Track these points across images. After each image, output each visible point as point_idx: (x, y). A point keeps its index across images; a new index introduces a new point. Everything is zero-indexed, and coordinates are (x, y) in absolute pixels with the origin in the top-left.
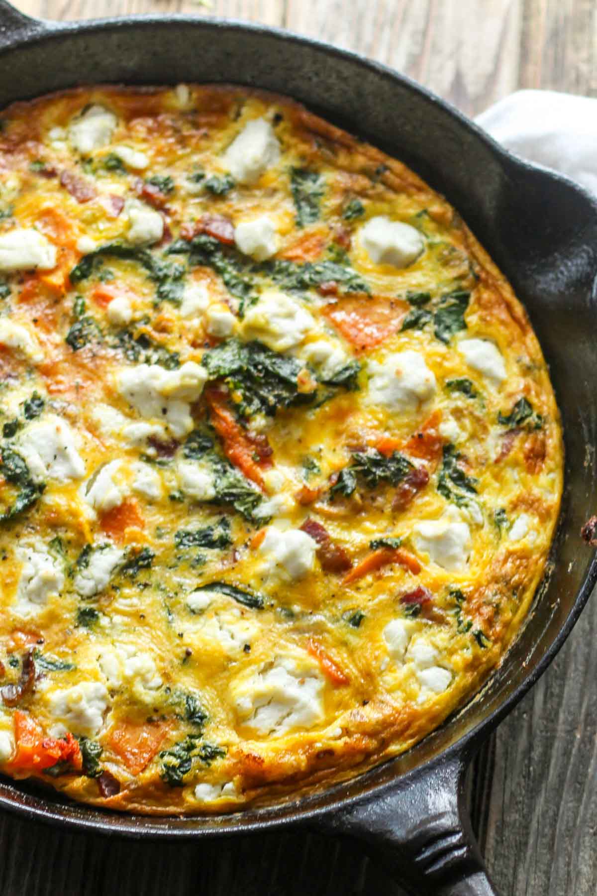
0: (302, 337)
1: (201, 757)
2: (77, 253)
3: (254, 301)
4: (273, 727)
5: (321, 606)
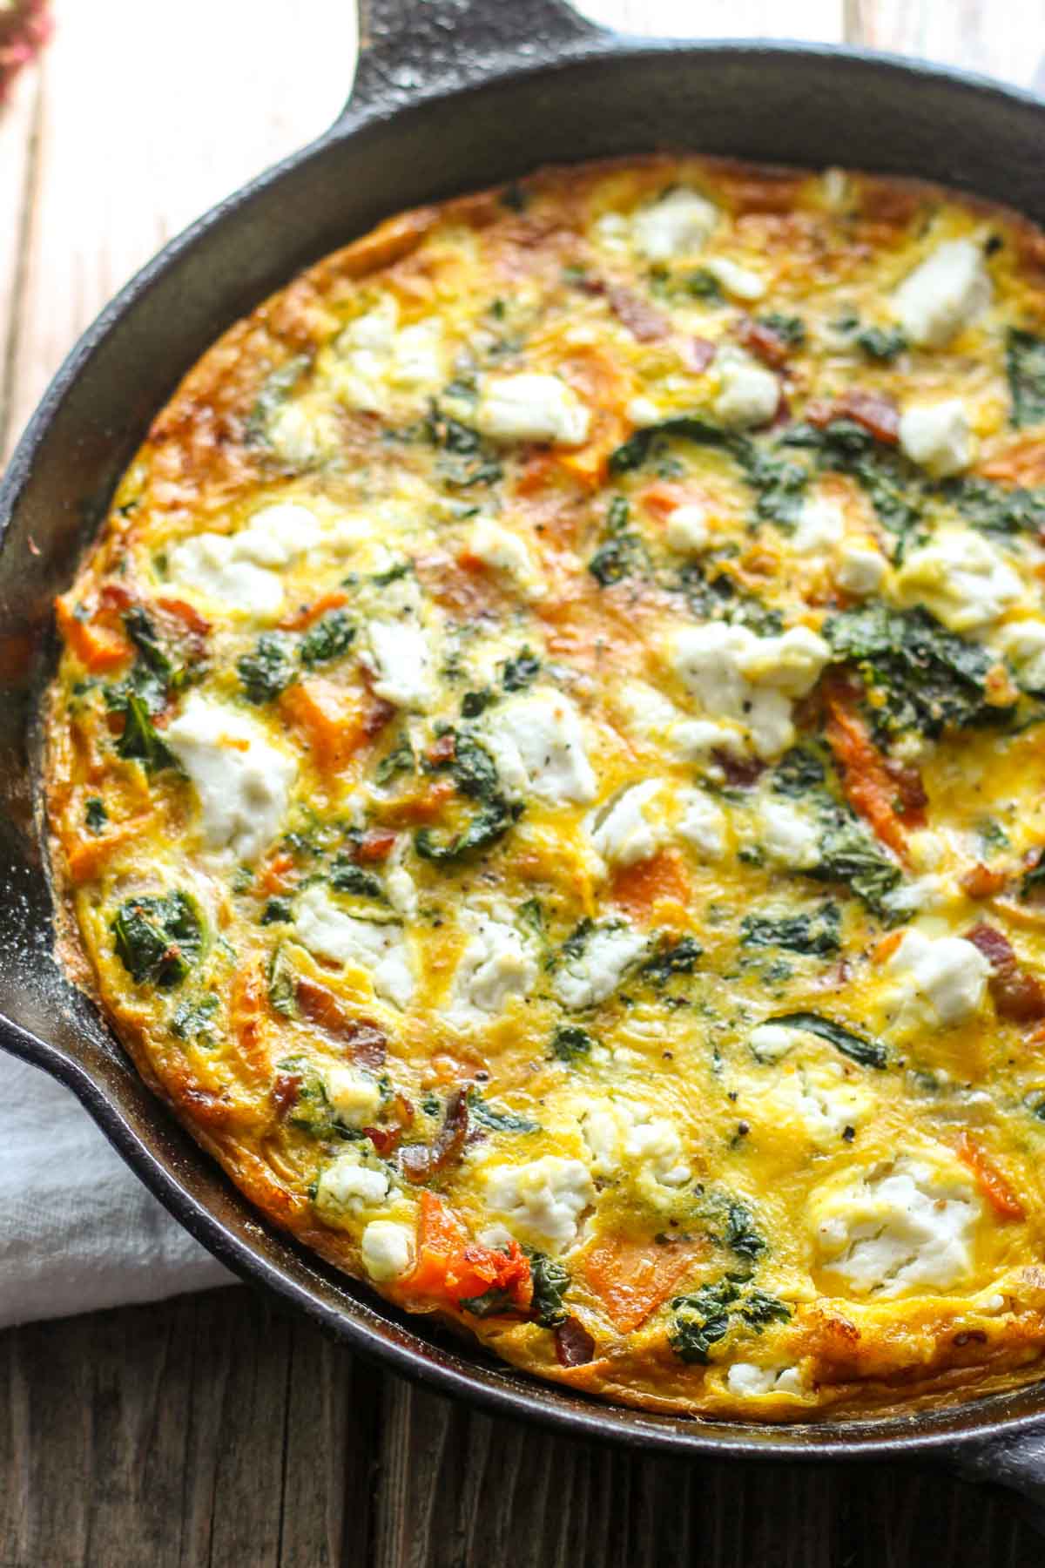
0: (1000, 610)
1: (747, 1317)
2: (626, 424)
3: (922, 541)
4: (880, 1278)
5: (988, 1077)
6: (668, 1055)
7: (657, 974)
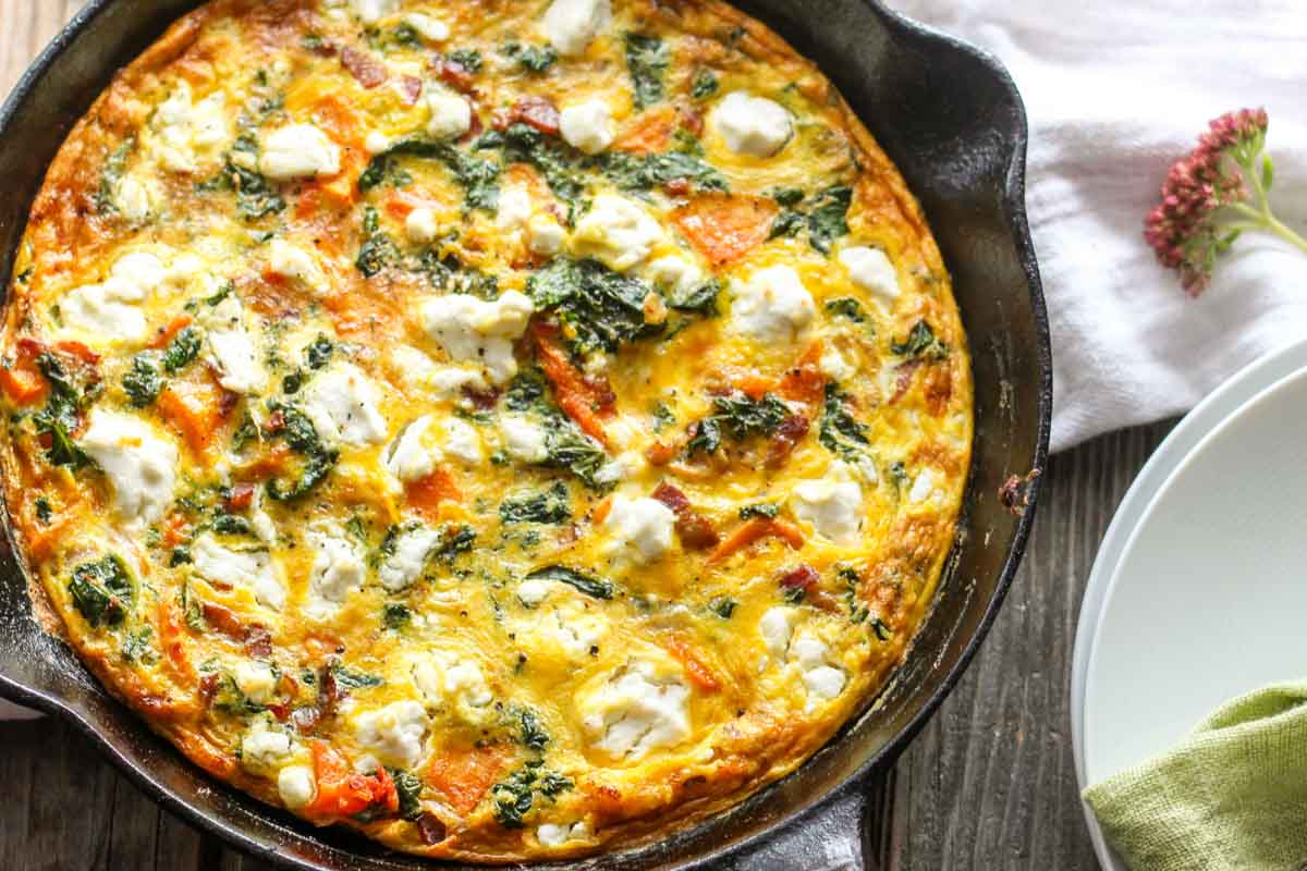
0: (646, 251)
1: (544, 792)
2: (366, 153)
3: (587, 207)
4: (629, 747)
5: (683, 594)
6: (464, 613)
7: (447, 557)
